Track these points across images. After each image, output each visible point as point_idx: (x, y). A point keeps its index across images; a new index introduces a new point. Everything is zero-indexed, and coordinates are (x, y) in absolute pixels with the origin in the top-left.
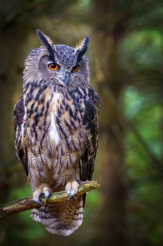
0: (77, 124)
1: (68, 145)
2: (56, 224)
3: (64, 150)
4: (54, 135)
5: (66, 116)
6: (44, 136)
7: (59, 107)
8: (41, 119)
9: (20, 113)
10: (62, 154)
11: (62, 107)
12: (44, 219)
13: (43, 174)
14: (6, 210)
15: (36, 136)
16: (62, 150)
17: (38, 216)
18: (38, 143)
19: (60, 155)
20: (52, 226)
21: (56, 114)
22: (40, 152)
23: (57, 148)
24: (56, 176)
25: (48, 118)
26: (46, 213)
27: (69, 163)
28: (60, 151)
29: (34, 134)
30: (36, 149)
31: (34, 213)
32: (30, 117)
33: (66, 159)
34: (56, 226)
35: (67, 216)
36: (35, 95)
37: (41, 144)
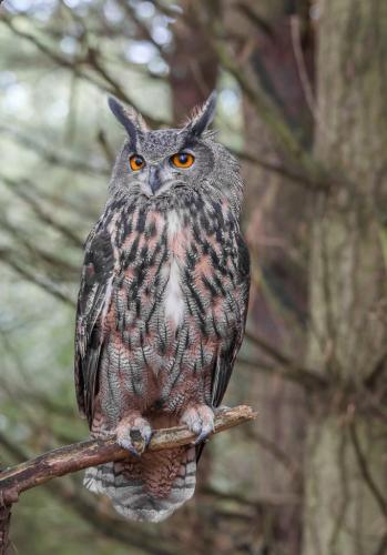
0: (227, 283)
1: (202, 327)
2: (136, 497)
3: (192, 338)
4: (174, 307)
5: (204, 266)
6: (154, 309)
7: (190, 249)
8: (150, 273)
9: (106, 256)
10: (188, 345)
11: (195, 250)
12: (112, 489)
13: (140, 387)
14: (54, 465)
15: (138, 307)
16: (188, 338)
17: (100, 483)
18: (141, 323)
19: (182, 347)
20: (128, 501)
21: (183, 263)
22: (142, 341)
23: (177, 333)
24: (166, 391)
25: (164, 271)
26: (116, 475)
27: (199, 365)
28: (183, 339)
29: (133, 304)
30: (135, 335)
31: (90, 476)
32: (125, 268)
33: (192, 358)
34: (136, 502)
35: (163, 481)
36: (135, 223)
37: (147, 325)
